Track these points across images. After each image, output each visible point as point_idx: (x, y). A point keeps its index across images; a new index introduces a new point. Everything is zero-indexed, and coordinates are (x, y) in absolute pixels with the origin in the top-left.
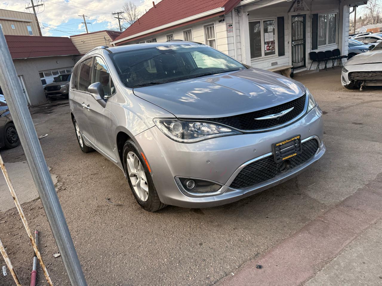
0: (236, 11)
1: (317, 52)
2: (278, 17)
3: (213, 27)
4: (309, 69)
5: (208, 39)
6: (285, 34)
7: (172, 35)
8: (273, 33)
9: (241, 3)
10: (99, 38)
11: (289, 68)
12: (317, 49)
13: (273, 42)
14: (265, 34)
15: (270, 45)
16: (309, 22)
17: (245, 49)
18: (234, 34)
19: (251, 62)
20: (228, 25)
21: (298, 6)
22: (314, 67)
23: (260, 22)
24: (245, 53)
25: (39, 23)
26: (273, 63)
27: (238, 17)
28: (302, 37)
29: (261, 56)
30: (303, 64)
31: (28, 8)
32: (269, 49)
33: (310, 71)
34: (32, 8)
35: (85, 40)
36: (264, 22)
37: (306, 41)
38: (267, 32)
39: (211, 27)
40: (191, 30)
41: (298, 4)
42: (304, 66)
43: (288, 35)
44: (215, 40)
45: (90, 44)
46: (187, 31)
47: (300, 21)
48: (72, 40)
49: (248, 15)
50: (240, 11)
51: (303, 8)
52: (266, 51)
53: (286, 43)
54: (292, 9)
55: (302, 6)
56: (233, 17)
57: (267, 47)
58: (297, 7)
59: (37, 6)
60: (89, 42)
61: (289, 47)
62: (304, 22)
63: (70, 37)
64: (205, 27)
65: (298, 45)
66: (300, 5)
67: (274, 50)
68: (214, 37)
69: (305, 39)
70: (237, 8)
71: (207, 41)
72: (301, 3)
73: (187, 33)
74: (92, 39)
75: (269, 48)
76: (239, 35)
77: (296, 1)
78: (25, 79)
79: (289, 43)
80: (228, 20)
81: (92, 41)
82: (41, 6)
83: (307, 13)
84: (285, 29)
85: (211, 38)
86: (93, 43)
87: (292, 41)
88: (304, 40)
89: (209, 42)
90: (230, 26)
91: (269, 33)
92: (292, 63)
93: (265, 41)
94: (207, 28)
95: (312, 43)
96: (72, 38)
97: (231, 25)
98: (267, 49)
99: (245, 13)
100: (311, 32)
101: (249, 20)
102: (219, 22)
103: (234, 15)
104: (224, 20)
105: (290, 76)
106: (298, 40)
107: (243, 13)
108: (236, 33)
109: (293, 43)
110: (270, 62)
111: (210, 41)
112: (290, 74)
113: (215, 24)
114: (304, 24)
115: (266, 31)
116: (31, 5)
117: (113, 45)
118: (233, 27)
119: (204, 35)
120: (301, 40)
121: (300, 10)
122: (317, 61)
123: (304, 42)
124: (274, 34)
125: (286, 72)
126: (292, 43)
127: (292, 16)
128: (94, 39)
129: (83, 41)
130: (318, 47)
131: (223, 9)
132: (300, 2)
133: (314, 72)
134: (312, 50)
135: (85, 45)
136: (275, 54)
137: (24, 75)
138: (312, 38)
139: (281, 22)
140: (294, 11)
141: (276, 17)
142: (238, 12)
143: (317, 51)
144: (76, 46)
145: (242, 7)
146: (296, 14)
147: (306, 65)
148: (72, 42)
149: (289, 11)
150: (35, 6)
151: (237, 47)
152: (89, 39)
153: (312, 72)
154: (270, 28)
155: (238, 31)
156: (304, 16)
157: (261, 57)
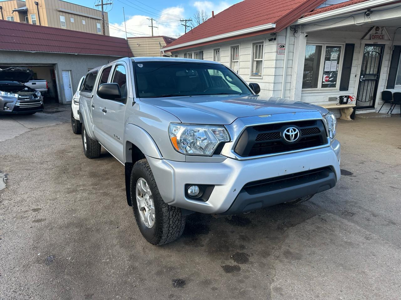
0: (293, 29)
1: (392, 93)
2: (346, 44)
3: (263, 45)
4: (377, 112)
5: (255, 59)
6: (353, 65)
7: (219, 49)
8: (336, 62)
9: (299, 21)
10: (155, 43)
11: (351, 107)
12: (394, 88)
13: (335, 74)
14: (326, 62)
15: (330, 76)
16: (387, 54)
17: (296, 76)
18: (285, 57)
19: (302, 93)
20: (279, 45)
21: (376, 33)
22: (385, 110)
23: (322, 46)
24: (295, 81)
25: (105, 21)
26: (331, 98)
27: (294, 37)
28: (375, 73)
29: (317, 87)
30: (371, 104)
31: (98, 5)
32: (329, 81)
33: (378, 114)
34: (101, 6)
35: (140, 43)
36: (327, 47)
37: (380, 77)
38: (330, 60)
39: (261, 45)
40: (239, 46)
41: (376, 30)
42: (373, 107)
43: (357, 67)
44: (262, 61)
45: (145, 48)
46: (235, 47)
47: (377, 52)
48: (128, 42)
49: (306, 36)
50: (297, 31)
51: (382, 36)
52: (324, 82)
53: (352, 76)
54: (368, 37)
55: (382, 34)
56: (287, 37)
57: (326, 77)
58: (374, 35)
59: (106, 4)
60: (145, 45)
61: (356, 81)
62: (381, 53)
63: (127, 38)
64: (254, 45)
65: (368, 80)
66: (379, 32)
67: (335, 83)
68: (262, 58)
69: (379, 74)
70: (294, 27)
71: (253, 61)
72: (380, 30)
73: (234, 49)
74: (147, 43)
75: (329, 79)
76: (291, 58)
77: (375, 28)
78: (73, 74)
79: (357, 76)
80: (280, 40)
81: (147, 45)
82: (110, 5)
83: (388, 43)
84: (354, 59)
85: (258, 59)
86: (148, 48)
87: (361, 74)
88: (378, 76)
89: (255, 63)
90: (281, 47)
91: (332, 61)
92: (357, 101)
93: (325, 70)
94: (256, 46)
95: (388, 80)
96: (128, 39)
97: (283, 46)
98: (326, 81)
99: (303, 34)
100: (389, 66)
101: (307, 43)
102: (269, 41)
103: (288, 35)
104: (275, 39)
105: (350, 117)
106: (369, 74)
107: (301, 33)
108: (288, 56)
109: (362, 77)
110: (327, 97)
111: (257, 61)
112: (350, 115)
113: (265, 42)
114: (381, 56)
115: (328, 59)
116: (101, 3)
117: (162, 52)
118: (285, 49)
119: (251, 54)
120: (373, 74)
121: (378, 38)
122: (390, 103)
123: (377, 78)
124: (338, 63)
125: (346, 111)
126: (360, 77)
127: (365, 44)
128: (149, 43)
129: (139, 44)
130: (396, 86)
131: (274, 26)
132: (379, 28)
133: (384, 116)
134: (387, 88)
135: (140, 48)
136: (335, 87)
137: (72, 70)
138: (389, 74)
139: (350, 49)
140: (370, 39)
141: (345, 44)
142: (295, 31)
143: (393, 91)
144: (131, 48)
145: (301, 26)
146: (371, 42)
147: (376, 106)
148: (128, 44)
149: (362, 38)
150: (104, 4)
151: (286, 72)
152: (145, 43)
153: (382, 116)
154: (334, 55)
155: (291, 54)
156: (382, 47)
157: (316, 89)
